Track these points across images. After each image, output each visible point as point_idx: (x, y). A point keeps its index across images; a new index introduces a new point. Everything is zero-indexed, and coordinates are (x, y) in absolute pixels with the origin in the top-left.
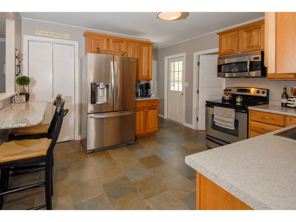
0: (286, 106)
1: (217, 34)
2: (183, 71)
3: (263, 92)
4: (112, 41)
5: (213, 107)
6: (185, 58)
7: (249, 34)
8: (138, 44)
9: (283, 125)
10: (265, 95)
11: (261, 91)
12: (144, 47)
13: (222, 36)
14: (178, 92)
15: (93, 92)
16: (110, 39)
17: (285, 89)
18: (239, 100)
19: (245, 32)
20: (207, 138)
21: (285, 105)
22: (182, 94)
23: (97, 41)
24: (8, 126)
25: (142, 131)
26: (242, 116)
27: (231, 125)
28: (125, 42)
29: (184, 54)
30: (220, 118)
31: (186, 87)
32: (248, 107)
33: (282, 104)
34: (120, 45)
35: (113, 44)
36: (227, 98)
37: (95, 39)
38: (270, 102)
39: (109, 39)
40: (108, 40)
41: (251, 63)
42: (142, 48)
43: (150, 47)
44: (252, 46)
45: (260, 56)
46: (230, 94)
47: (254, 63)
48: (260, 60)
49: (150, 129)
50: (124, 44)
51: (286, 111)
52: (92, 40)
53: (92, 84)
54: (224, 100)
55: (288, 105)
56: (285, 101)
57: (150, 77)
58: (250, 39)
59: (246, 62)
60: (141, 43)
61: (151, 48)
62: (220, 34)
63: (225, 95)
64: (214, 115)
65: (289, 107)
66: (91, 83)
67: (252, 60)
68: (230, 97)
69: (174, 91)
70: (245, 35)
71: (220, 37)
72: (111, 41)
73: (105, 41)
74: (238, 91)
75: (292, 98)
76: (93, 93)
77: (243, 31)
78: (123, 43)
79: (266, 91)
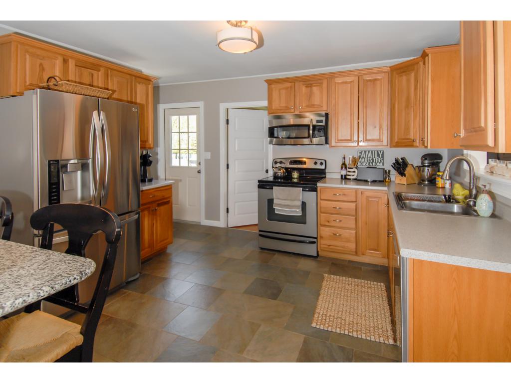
0: (346, 178)
1: (266, 81)
2: (198, 132)
3: (321, 164)
4: (74, 64)
5: (272, 189)
6: (202, 110)
7: (309, 88)
8: (128, 77)
9: (355, 201)
10: (323, 167)
11: (319, 162)
12: (138, 84)
13: (273, 86)
14: (188, 168)
15: (52, 181)
16: (70, 60)
17: (344, 158)
18: (295, 175)
19: (304, 85)
20: (260, 235)
21: (344, 178)
22: (199, 172)
23: (39, 61)
24: (42, 294)
25: (146, 250)
26: (310, 197)
27: (298, 210)
28: (102, 69)
29: (201, 104)
30: (283, 202)
31: (206, 160)
32: (318, 184)
33: (342, 176)
34: (92, 74)
35: (76, 70)
36: (279, 173)
37: (33, 55)
38: (328, 176)
39: (68, 60)
40: (65, 61)
41: (314, 127)
42: (136, 86)
43: (149, 84)
44: (313, 106)
45: (323, 119)
46: (283, 168)
47: (317, 127)
48: (323, 124)
49: (160, 242)
50: (100, 73)
51: (345, 184)
52: (28, 56)
53: (51, 162)
54: (276, 177)
55: (348, 177)
56: (344, 172)
57: (150, 142)
58: (310, 96)
59: (308, 126)
60: (134, 76)
61: (150, 87)
62: (270, 82)
63: (276, 170)
64: (273, 199)
65: (350, 179)
66: (49, 161)
67: (314, 123)
68: (283, 171)
69: (180, 168)
70: (304, 89)
71: (269, 88)
72: (72, 64)
73: (59, 62)
74: (291, 163)
75: (352, 168)
76: (53, 184)
77: (301, 83)
78: (99, 71)
79: (323, 162)
